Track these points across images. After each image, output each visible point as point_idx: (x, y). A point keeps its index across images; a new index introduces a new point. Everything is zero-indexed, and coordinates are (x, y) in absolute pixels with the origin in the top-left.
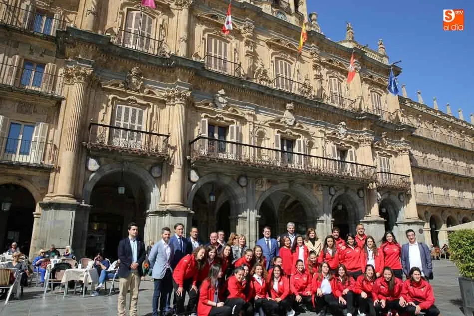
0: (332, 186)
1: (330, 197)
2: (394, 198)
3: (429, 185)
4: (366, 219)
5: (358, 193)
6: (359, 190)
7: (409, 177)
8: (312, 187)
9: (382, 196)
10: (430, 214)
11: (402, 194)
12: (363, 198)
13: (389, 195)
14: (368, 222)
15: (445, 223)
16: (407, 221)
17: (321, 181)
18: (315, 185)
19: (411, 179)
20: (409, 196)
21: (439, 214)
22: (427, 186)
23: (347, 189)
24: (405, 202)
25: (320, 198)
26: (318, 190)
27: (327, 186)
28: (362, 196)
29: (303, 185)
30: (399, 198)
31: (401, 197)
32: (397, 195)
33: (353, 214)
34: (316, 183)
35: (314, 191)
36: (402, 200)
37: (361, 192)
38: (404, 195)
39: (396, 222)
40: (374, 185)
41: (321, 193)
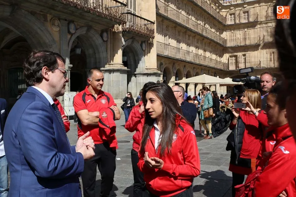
0: (72, 22)
1: (69, 36)
2: (137, 46)
3: (167, 36)
4: (107, 67)
5: (102, 36)
6: (102, 32)
7: (154, 23)
8: (46, 20)
9: (125, 41)
10: (164, 66)
11: (144, 42)
12: (107, 41)
13: (133, 41)
14: (110, 71)
15: (174, 76)
16: (146, 72)
17: (59, 11)
18: (49, 17)
19: (155, 27)
20: (151, 45)
21: (170, 67)
22: (165, 37)
23: (89, 28)
24: (146, 51)
25: (56, 36)
26: (53, 24)
27: (66, 20)
28: (105, 39)
29: (33, 13)
30: (141, 46)
31: (144, 45)
32: (140, 43)
33: (92, 60)
34: (50, 14)
35: (48, 24)
36: (144, 49)
37: (105, 35)
38: (146, 43)
39: (135, 73)
40: (120, 28)
41: (58, 29)
